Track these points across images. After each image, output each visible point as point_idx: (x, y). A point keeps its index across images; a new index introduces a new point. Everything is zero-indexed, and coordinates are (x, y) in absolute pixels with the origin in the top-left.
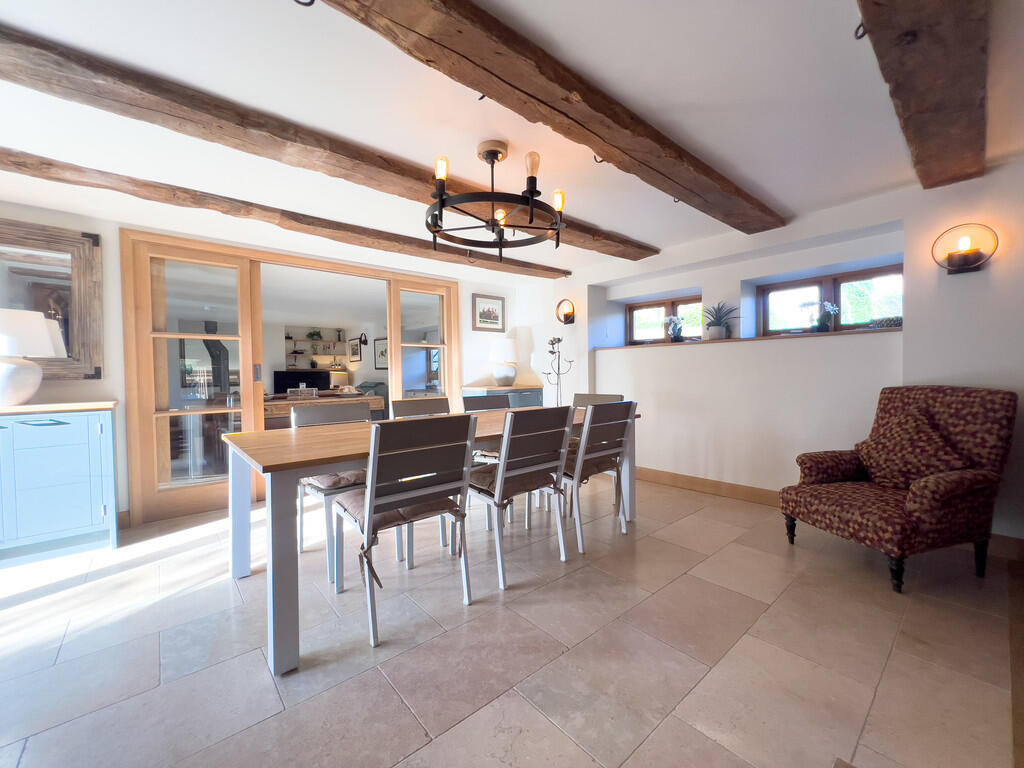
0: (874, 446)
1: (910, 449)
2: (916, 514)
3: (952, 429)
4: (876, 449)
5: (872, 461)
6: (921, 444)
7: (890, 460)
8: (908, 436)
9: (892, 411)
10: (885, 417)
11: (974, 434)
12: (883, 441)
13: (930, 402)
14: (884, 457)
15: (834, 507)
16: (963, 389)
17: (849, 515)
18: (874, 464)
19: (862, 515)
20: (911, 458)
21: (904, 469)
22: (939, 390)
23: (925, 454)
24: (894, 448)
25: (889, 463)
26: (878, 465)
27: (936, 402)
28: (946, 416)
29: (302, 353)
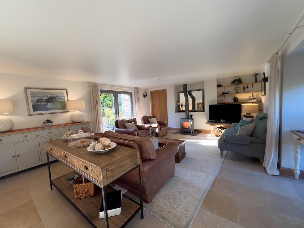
29: (227, 93)
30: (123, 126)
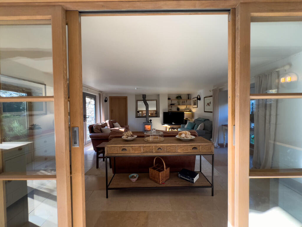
29: (174, 105)
30: (100, 130)
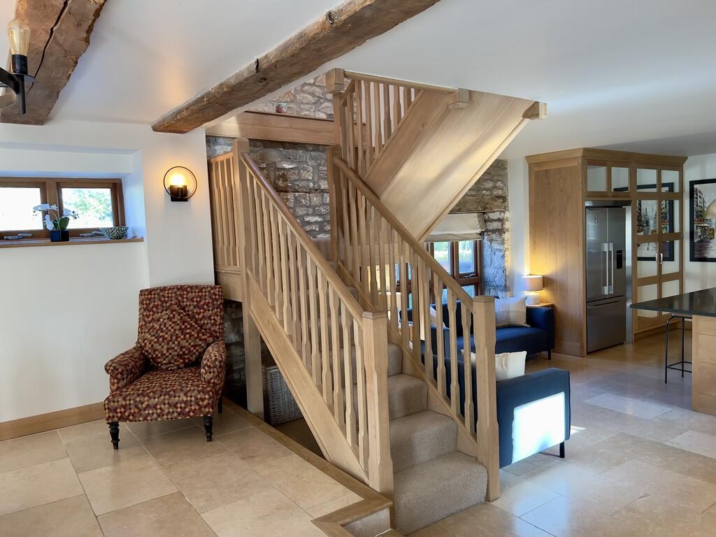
0: (156, 340)
1: (182, 337)
2: (212, 381)
3: (197, 316)
4: (158, 342)
5: (157, 353)
6: (188, 331)
7: (171, 348)
8: (178, 327)
9: (154, 309)
10: (150, 315)
11: (209, 318)
12: (161, 334)
13: (180, 298)
14: (165, 347)
15: (162, 398)
16: (197, 287)
17: (177, 399)
18: (159, 355)
19: (186, 395)
20: (184, 343)
21: (181, 353)
22: (181, 288)
23: (192, 338)
24: (171, 338)
25: (170, 351)
26: (163, 354)
27: (183, 298)
28: (192, 307)
